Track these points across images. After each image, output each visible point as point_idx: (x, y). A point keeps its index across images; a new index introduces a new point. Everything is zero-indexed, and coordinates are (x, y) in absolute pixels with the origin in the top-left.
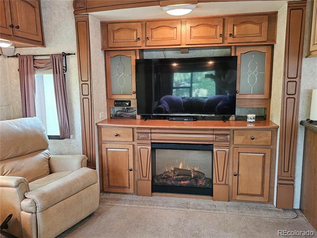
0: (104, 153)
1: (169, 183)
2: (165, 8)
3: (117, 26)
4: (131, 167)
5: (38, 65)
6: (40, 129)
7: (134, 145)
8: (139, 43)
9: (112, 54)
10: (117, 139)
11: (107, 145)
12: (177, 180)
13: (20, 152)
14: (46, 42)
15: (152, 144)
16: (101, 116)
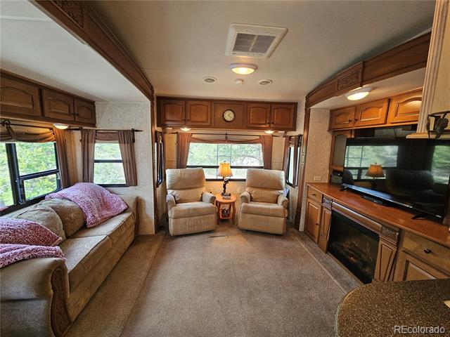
0: (308, 204)
1: (341, 251)
2: (346, 95)
3: (339, 112)
4: (318, 222)
5: (290, 142)
6: (279, 177)
7: (322, 207)
8: (350, 125)
9: (337, 134)
10: (314, 197)
11: (309, 200)
12: (347, 252)
13: (263, 186)
14: (297, 128)
15: (333, 211)
16: (316, 179)
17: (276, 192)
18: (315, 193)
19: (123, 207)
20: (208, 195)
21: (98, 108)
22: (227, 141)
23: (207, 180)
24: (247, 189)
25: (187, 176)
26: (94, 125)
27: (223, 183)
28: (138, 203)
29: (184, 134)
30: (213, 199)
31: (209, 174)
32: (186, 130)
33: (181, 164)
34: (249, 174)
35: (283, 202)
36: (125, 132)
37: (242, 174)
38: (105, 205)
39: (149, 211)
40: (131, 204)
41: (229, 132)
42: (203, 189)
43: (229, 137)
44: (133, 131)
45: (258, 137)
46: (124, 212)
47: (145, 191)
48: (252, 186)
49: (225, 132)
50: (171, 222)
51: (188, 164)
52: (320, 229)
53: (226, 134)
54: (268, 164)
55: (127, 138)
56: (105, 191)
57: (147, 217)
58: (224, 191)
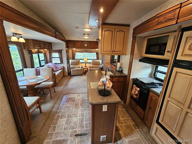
13: (96, 64)
16: (107, 62)
19: (61, 68)
20: (81, 66)
21: (52, 44)
22: (86, 52)
23: (81, 63)
24: (92, 65)
25: (75, 62)
26: (52, 49)
27: (85, 64)
28: (64, 68)
29: (74, 50)
30: (82, 67)
31: (81, 61)
32: (74, 49)
33: (73, 58)
34: (92, 61)
35: (99, 68)
36: (59, 50)
37: (91, 61)
38: (56, 68)
39: (66, 70)
40: (62, 68)
42: (80, 65)
43: (87, 51)
44: (61, 50)
45: (95, 51)
46: (61, 69)
47: (65, 65)
48: (93, 64)
49: (85, 50)
50: (72, 72)
51: (75, 58)
54: (98, 58)
55: (60, 52)
56: (56, 65)
57: (66, 71)
58: (85, 66)
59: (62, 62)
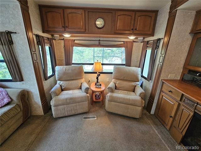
0: (161, 97)
4: (173, 115)
5: (148, 45)
7: (179, 105)
10: (170, 93)
13: (125, 79)
14: (155, 34)
15: (195, 113)
16: (170, 77)
17: (134, 84)
18: (172, 90)
19: (6, 101)
20: (85, 85)
22: (100, 45)
23: (86, 73)
25: (70, 71)
32: (67, 36)
33: (68, 62)
34: (115, 69)
35: (141, 94)
37: (110, 69)
41: (101, 39)
42: (83, 80)
43: (102, 43)
44: (10, 32)
45: (123, 43)
47: (31, 85)
48: (117, 78)
49: (98, 39)
51: (73, 62)
52: (173, 121)
53: (99, 40)
54: (128, 63)
58: (97, 82)
59: (17, 75)
